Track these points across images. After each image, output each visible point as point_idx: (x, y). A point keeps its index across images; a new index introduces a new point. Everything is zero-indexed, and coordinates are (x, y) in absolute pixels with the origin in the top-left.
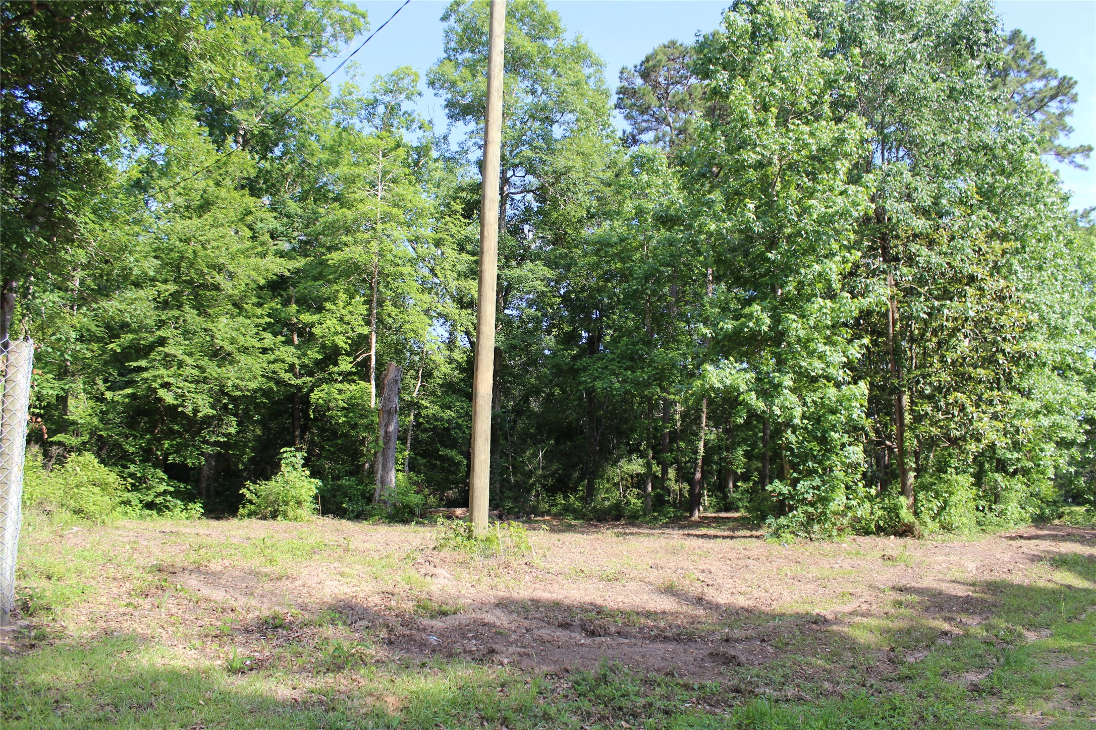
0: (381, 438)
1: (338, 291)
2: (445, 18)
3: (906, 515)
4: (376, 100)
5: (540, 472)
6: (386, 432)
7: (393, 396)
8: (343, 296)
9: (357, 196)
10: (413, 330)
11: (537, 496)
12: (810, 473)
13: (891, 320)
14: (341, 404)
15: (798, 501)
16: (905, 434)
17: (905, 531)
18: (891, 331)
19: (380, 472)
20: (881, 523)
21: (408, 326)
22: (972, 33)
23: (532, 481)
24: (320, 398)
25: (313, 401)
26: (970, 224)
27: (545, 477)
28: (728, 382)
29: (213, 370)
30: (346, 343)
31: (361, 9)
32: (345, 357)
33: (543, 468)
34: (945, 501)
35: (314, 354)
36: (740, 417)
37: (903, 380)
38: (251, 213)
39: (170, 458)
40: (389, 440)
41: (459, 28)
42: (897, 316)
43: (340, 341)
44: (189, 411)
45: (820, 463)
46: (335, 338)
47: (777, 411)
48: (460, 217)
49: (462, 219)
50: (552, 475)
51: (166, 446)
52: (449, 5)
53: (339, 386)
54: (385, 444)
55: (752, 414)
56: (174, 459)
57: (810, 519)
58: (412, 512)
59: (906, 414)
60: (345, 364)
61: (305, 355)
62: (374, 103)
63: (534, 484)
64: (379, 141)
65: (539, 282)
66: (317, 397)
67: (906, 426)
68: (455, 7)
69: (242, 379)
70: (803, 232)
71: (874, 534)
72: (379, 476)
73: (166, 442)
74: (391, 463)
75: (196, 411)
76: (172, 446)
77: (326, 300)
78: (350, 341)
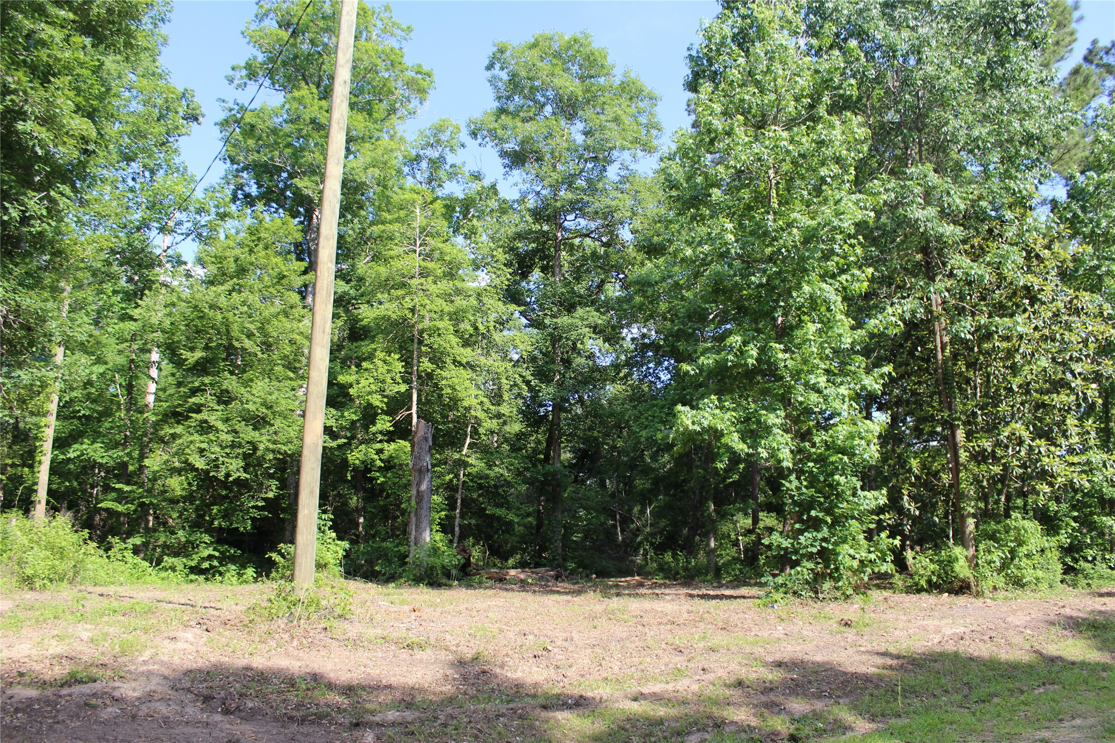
0: (413, 498)
1: (375, 350)
2: (490, 67)
3: (962, 569)
4: (418, 156)
5: (648, 529)
6: (418, 491)
7: (423, 453)
8: (380, 354)
9: (392, 253)
10: (450, 386)
11: (645, 555)
12: (816, 524)
13: (939, 345)
14: (379, 463)
15: (803, 556)
16: (961, 475)
17: (961, 588)
18: (940, 356)
19: (414, 533)
20: (934, 579)
21: (443, 382)
22: (1006, 10)
23: (639, 539)
24: (357, 458)
25: (351, 462)
26: (1025, 228)
27: (653, 535)
28: (706, 423)
29: (248, 434)
30: (382, 401)
31: (426, 68)
32: (383, 416)
33: (651, 525)
34: (1012, 551)
35: (351, 415)
36: (721, 461)
37: (956, 412)
38: (284, 277)
39: (216, 523)
40: (422, 500)
41: (504, 76)
42: (946, 339)
43: (377, 401)
44: (221, 475)
45: (828, 512)
46: (370, 397)
47: (764, 454)
48: (502, 267)
49: (505, 268)
50: (661, 533)
51: (215, 511)
52: (491, 54)
53: (379, 446)
54: (417, 503)
55: (735, 458)
56: (220, 524)
57: (818, 578)
58: (448, 575)
59: (961, 451)
60: (384, 424)
61: (343, 416)
62: (418, 159)
63: (641, 543)
64: (415, 196)
65: (588, 329)
66: (354, 458)
67: (962, 465)
68: (498, 55)
69: (275, 442)
70: (783, 250)
71: (926, 591)
72: (413, 537)
73: (215, 507)
74: (425, 523)
75: (228, 475)
76: (219, 511)
77: (365, 360)
78: (386, 400)
